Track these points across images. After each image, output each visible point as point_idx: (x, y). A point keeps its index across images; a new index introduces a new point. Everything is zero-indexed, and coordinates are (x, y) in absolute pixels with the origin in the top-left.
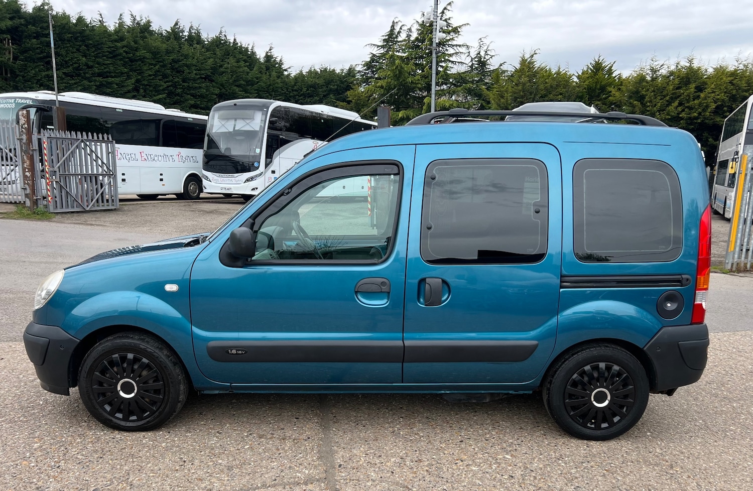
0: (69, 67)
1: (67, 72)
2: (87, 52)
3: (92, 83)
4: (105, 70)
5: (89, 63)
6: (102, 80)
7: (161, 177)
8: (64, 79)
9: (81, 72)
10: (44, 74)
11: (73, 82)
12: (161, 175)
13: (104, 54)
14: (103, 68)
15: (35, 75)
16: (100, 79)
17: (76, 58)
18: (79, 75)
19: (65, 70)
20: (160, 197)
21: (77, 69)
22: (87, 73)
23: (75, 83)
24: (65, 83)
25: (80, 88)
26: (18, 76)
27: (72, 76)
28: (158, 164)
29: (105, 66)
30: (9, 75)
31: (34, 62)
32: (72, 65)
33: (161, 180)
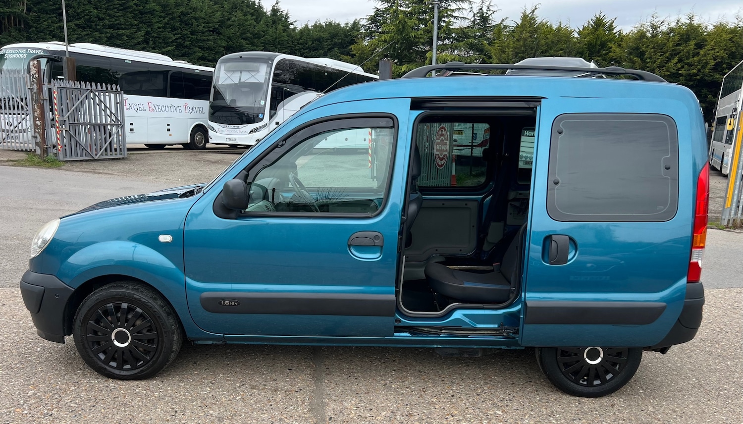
0: (81, 18)
1: (78, 23)
2: (99, 4)
3: (103, 35)
4: (116, 22)
5: (100, 15)
6: (113, 32)
7: (168, 127)
8: (75, 30)
9: (93, 24)
10: (56, 25)
11: (85, 33)
12: (168, 125)
13: (115, 6)
14: (114, 20)
15: (48, 26)
16: (111, 31)
17: (88, 10)
18: (90, 27)
19: (77, 22)
20: (167, 147)
21: (89, 20)
22: (98, 25)
23: (87, 35)
24: (77, 35)
25: (91, 39)
26: (31, 27)
27: (83, 28)
28: (165, 114)
29: (116, 18)
30: (22, 26)
31: (47, 13)
32: (84, 17)
33: (168, 130)
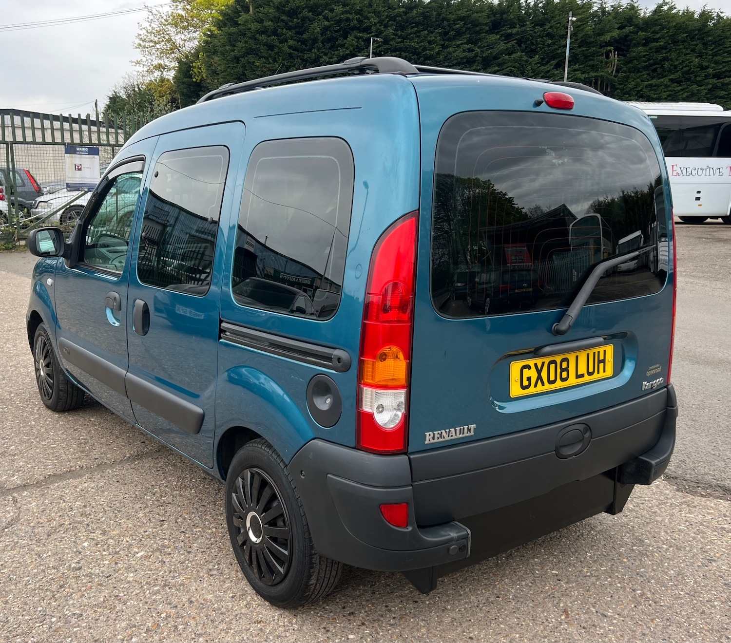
0: (677, 72)
1: (674, 78)
2: (704, 51)
3: (703, 87)
4: (724, 70)
5: (704, 63)
6: (717, 81)
7: (698, 195)
8: (669, 86)
9: (691, 75)
10: (646, 83)
11: (680, 88)
12: (699, 192)
13: (727, 50)
14: (721, 67)
15: (636, 86)
16: (715, 81)
17: (688, 60)
18: (689, 80)
19: (672, 77)
21: (688, 72)
22: (699, 76)
23: (682, 90)
24: (670, 91)
26: (617, 89)
27: (679, 83)
28: (696, 179)
29: (724, 64)
30: (609, 90)
31: (639, 72)
32: (682, 69)
33: (698, 199)
